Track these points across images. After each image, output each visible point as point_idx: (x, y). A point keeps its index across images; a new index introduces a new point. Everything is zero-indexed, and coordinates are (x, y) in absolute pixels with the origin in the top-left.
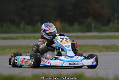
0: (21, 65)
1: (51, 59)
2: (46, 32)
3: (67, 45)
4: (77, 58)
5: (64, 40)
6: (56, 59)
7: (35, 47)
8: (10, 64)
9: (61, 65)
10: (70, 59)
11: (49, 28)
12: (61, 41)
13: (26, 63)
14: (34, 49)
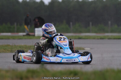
0: (24, 61)
1: (51, 56)
2: (46, 31)
3: (65, 44)
4: (74, 55)
5: (62, 39)
6: (55, 56)
7: (36, 45)
8: (14, 59)
9: (59, 61)
10: (67, 56)
11: (48, 28)
12: (60, 40)
13: (28, 59)
14: (36, 47)
